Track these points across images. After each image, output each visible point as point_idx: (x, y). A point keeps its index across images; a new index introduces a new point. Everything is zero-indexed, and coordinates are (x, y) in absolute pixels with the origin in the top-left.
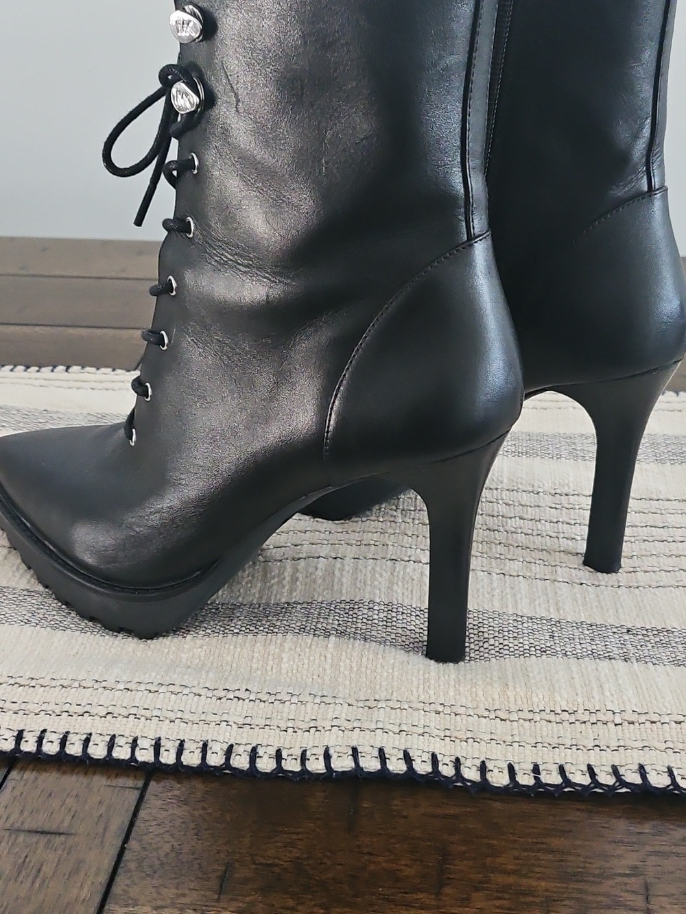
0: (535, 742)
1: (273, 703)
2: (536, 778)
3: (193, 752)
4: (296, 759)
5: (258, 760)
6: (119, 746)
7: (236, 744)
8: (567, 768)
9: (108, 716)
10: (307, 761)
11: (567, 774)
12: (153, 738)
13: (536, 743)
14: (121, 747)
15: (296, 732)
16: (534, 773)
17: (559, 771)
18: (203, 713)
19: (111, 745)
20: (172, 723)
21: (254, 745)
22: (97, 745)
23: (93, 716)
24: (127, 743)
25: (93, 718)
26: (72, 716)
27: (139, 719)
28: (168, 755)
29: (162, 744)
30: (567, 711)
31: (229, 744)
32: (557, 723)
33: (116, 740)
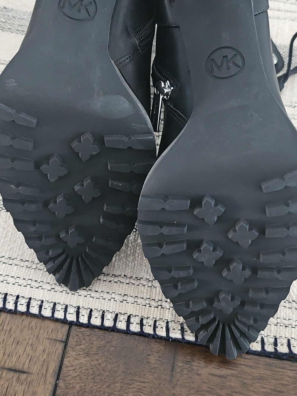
0: (276, 322)
1: (139, 285)
2: (276, 349)
3: (97, 317)
4: (151, 326)
5: (131, 325)
6: (58, 311)
7: (119, 313)
8: (292, 342)
9: (53, 290)
10: (157, 328)
11: (292, 346)
12: (76, 306)
13: (278, 323)
14: (59, 311)
15: (151, 306)
16: (274, 346)
17: (287, 344)
18: (102, 291)
19: (54, 310)
20: (86, 297)
21: (128, 315)
22: (46, 309)
23: (44, 289)
24: (62, 309)
25: (44, 291)
26: (32, 287)
27: (68, 293)
28: (84, 318)
29: (80, 312)
30: (295, 301)
31: (116, 313)
32: (289, 308)
33: (56, 307)
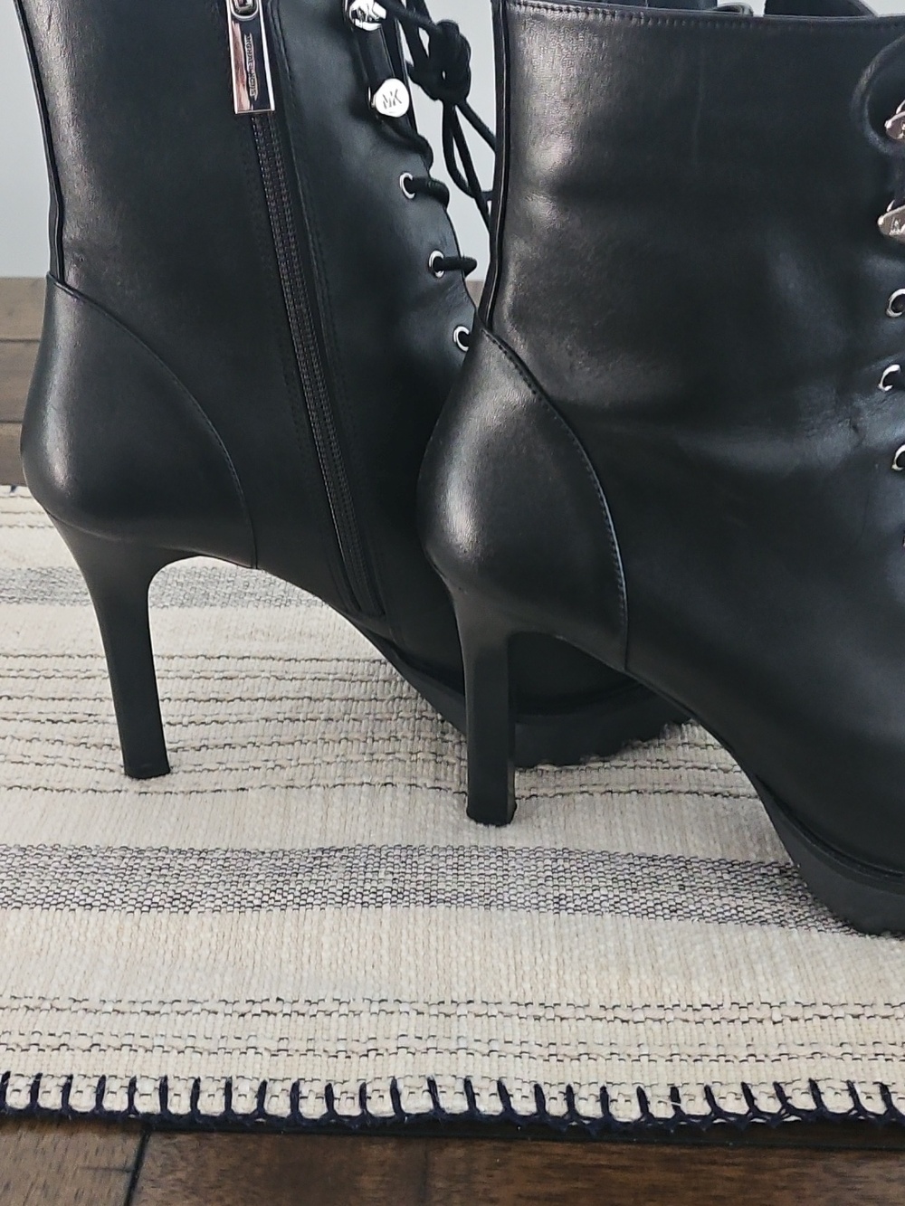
0: (669, 1053)
1: (315, 1016)
2: (676, 1108)
3: (214, 1095)
4: (353, 1098)
5: (302, 1102)
6: (112, 1092)
7: (270, 1080)
8: (715, 1090)
9: (95, 1049)
10: (368, 1100)
11: (716, 1099)
12: (157, 1078)
13: (672, 1055)
14: (115, 1093)
15: (349, 1057)
16: (672, 1101)
17: (705, 1096)
18: (222, 1037)
19: (100, 1092)
20: (182, 1054)
21: (294, 1080)
22: (81, 1092)
23: (73, 1050)
24: (121, 1087)
25: (73, 1053)
26: (44, 1050)
27: (136, 1051)
28: (180, 1101)
29: (170, 1086)
30: (709, 1006)
31: (261, 1080)
32: (697, 1023)
33: (107, 1084)
